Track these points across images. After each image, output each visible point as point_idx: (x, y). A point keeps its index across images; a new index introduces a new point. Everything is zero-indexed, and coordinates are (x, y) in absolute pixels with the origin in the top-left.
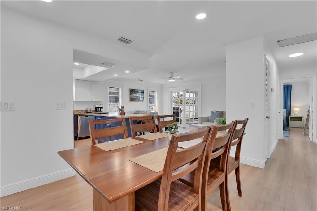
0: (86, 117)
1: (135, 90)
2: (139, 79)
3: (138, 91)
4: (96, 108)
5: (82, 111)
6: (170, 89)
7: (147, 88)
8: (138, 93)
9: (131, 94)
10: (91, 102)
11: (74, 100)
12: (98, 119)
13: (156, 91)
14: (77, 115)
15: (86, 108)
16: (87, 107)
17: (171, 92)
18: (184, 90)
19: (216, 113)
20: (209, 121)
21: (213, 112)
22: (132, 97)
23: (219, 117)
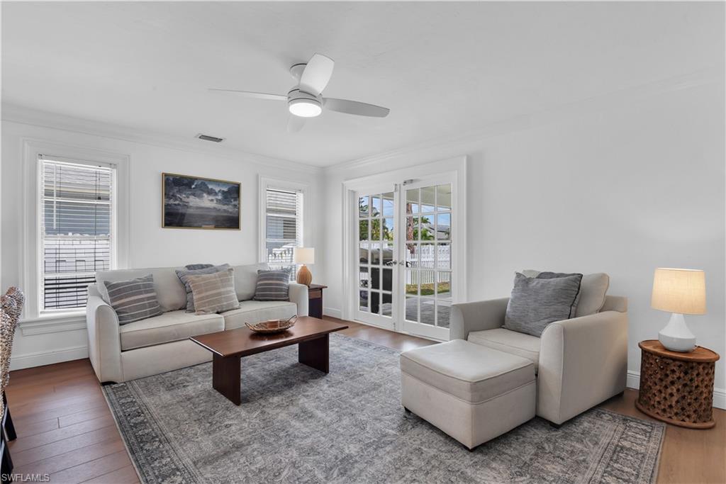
1: (191, 180)
3: (209, 186)
8: (210, 192)
9: (168, 198)
13: (300, 190)
17: (353, 192)
18: (398, 187)
19: (543, 286)
20: (504, 324)
21: (523, 281)
22: (179, 207)
23: (559, 307)
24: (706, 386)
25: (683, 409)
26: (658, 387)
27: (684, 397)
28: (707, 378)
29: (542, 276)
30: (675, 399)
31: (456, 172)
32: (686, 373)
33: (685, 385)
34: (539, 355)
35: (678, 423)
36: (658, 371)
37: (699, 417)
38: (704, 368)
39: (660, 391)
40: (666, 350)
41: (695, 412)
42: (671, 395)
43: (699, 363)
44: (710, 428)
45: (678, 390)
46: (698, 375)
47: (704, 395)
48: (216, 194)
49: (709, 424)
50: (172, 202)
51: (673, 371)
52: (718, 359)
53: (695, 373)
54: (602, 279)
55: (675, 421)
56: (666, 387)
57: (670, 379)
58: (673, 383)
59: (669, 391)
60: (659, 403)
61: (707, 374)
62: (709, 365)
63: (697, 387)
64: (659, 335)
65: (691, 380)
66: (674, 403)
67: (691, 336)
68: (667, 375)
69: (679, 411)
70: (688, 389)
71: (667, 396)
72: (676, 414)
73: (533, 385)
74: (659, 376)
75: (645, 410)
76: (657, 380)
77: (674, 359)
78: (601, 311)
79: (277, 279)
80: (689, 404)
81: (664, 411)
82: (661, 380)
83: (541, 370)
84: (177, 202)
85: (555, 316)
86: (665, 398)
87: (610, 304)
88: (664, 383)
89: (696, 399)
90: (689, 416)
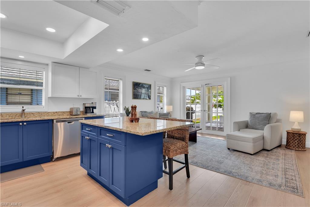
0: (68, 123)
1: (140, 84)
2: (146, 69)
3: (144, 86)
4: (86, 107)
5: (63, 112)
6: (183, 84)
7: (155, 82)
8: (144, 87)
9: (134, 89)
10: (79, 99)
11: (50, 95)
12: (88, 130)
13: (165, 86)
14: (52, 120)
15: (71, 109)
16: (72, 107)
17: (184, 87)
18: (203, 85)
19: (260, 116)
20: (247, 127)
21: (253, 115)
22: (136, 92)
23: (265, 121)
24: (304, 140)
25: (299, 146)
26: (292, 141)
27: (299, 143)
28: (304, 138)
29: (257, 114)
30: (296, 144)
31: (226, 82)
32: (299, 137)
33: (299, 140)
34: (263, 134)
35: (298, 150)
36: (292, 137)
37: (303, 148)
38: (304, 136)
39: (293, 142)
40: (294, 132)
41: (302, 147)
42: (296, 143)
43: (303, 134)
44: (305, 151)
45: (297, 141)
46: (302, 137)
47: (304, 142)
48: (145, 88)
49: (305, 150)
50: (135, 91)
51: (296, 137)
52: (307, 133)
53: (301, 137)
54: (275, 114)
55: (297, 149)
56: (294, 141)
57: (295, 139)
58: (296, 140)
59: (295, 142)
60: (292, 145)
61: (304, 137)
62: (305, 135)
63: (302, 140)
64: (292, 128)
65: (301, 139)
66: (296, 145)
67: (300, 128)
68: (294, 138)
69: (298, 147)
70: (300, 141)
71: (295, 143)
72: (297, 148)
73: (262, 141)
74: (292, 138)
75: (289, 148)
76: (292, 140)
77: (296, 134)
78: (275, 123)
79: (167, 116)
80: (300, 145)
81: (294, 147)
82: (293, 139)
83: (264, 137)
84: (136, 91)
85: (264, 124)
86: (294, 144)
87: (278, 121)
88: (294, 140)
89: (302, 143)
90: (300, 148)
